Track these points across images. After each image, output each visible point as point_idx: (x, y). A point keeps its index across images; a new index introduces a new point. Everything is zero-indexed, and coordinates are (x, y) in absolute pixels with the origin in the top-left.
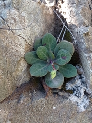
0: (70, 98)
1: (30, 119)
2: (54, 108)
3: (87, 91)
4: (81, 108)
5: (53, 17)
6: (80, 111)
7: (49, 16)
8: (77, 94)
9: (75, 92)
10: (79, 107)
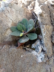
0: (32, 52)
1: (6, 60)
2: (22, 56)
3: (44, 49)
4: (39, 60)
5: (31, 15)
6: (38, 62)
7: (29, 14)
8: (37, 50)
9: (36, 49)
10: (38, 59)
